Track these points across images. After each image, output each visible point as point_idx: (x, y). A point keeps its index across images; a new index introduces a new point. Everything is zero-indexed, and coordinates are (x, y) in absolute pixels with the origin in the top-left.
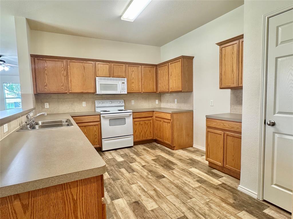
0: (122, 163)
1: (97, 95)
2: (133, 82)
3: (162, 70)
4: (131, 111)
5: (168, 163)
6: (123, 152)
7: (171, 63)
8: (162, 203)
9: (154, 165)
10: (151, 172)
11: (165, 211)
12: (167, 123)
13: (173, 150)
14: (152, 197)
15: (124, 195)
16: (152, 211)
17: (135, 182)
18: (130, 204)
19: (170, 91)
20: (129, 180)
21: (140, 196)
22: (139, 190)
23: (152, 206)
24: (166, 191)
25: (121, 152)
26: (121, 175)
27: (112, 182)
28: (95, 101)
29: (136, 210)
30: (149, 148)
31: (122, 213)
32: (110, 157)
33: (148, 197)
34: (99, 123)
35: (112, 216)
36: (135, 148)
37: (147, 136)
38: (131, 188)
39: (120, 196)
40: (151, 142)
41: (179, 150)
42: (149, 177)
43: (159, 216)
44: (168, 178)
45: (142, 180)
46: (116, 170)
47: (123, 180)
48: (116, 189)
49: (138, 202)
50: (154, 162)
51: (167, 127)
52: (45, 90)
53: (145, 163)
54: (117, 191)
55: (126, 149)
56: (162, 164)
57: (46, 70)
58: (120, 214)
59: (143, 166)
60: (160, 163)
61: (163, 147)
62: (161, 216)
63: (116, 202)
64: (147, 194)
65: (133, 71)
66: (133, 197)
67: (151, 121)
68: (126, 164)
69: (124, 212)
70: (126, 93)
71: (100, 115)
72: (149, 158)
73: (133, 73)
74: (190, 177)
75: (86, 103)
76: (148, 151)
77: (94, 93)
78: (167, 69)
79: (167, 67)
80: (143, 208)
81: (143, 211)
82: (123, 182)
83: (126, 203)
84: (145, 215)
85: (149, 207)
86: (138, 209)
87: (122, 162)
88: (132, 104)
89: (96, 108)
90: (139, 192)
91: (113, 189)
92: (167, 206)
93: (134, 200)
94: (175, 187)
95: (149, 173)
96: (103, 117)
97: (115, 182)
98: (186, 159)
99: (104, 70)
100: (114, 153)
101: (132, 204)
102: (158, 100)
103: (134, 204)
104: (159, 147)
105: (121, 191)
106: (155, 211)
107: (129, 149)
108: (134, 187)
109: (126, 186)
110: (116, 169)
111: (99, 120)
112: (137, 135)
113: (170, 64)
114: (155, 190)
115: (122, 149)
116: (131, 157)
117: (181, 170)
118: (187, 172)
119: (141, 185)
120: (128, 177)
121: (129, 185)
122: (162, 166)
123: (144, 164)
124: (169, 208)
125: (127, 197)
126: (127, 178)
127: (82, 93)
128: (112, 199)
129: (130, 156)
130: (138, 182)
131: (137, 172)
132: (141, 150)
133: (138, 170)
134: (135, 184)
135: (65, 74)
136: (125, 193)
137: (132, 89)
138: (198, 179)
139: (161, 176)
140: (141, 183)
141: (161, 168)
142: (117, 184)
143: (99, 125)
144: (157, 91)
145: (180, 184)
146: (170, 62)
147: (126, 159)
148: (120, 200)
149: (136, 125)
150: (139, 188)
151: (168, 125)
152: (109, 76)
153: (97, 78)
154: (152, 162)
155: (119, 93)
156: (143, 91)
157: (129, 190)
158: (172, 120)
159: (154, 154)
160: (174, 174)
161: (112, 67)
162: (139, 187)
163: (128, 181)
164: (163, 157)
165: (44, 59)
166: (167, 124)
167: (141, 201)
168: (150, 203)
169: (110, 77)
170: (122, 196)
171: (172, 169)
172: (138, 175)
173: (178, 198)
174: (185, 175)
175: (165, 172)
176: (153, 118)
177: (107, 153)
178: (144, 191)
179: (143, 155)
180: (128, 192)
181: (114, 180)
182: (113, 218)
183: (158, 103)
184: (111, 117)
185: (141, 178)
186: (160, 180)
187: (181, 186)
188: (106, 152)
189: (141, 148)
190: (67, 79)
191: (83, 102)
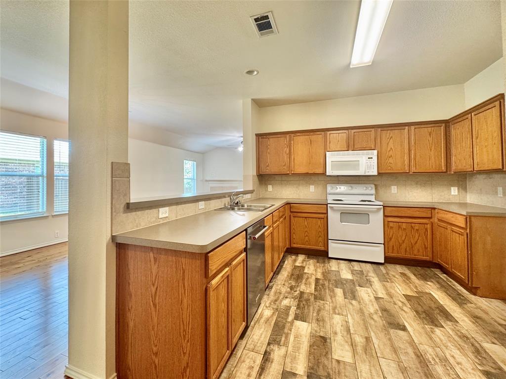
0: (345, 282)
1: (328, 176)
2: (391, 156)
3: (458, 129)
4: (381, 203)
5: (437, 311)
6: (361, 268)
7: (476, 112)
8: (364, 361)
9: (400, 304)
10: (385, 313)
11: (359, 374)
12: (459, 234)
13: (475, 294)
14: (353, 345)
15: (314, 321)
16: (338, 362)
17: (344, 314)
18: (312, 336)
19: (475, 169)
20: (336, 307)
21: (336, 333)
22: (342, 326)
23: (342, 355)
24: (388, 350)
25: (357, 267)
26: (331, 297)
27: (312, 299)
28: (328, 185)
29: (315, 347)
30: (414, 274)
31: (295, 339)
32: (333, 269)
33: (347, 342)
34: (326, 215)
35: (282, 336)
36: (386, 268)
37: (415, 252)
38: (331, 319)
39: (307, 320)
40: (429, 267)
41: (492, 300)
42: (375, 317)
43: (343, 375)
44: (412, 334)
45: (358, 316)
46: (329, 288)
47: (328, 303)
48: (309, 310)
49: (326, 339)
50: (404, 300)
51: (458, 242)
52: (267, 171)
53: (386, 295)
54: (309, 312)
55: (369, 265)
56: (420, 309)
57: (268, 149)
58: (292, 338)
59: (377, 298)
60: (416, 306)
61: (451, 282)
62: (345, 376)
63: (298, 323)
64: (349, 336)
65: (392, 137)
66: (324, 330)
67: (429, 226)
68: (350, 285)
69: (299, 340)
70: (376, 173)
71: (327, 205)
72: (400, 289)
73: (391, 140)
74: (473, 357)
75: (315, 187)
76: (408, 278)
77: (324, 174)
78: (469, 125)
79: (467, 122)
80: (327, 350)
81: (324, 354)
82: (326, 305)
83: (309, 331)
84: (324, 360)
85: (336, 354)
86: (319, 347)
87: (346, 280)
88: (393, 192)
89: (328, 195)
90: (338, 329)
91: (306, 308)
92: (369, 371)
93: (322, 334)
94: (413, 354)
95: (380, 312)
96: (331, 208)
97: (316, 301)
98: (496, 321)
99: (338, 141)
100: (343, 264)
101: (317, 337)
102: (456, 188)
103: (318, 339)
104: (441, 280)
105: (315, 314)
106: (342, 364)
107: (374, 266)
108: (337, 319)
109: (326, 312)
110: (331, 286)
111: (326, 212)
112: (393, 246)
113: (475, 115)
114: (368, 339)
115: (360, 263)
116: (368, 278)
117: (460, 337)
118: (473, 345)
119: (350, 321)
120: (338, 303)
121: (331, 312)
122: (417, 312)
123: (380, 295)
124: (371, 375)
125: (316, 325)
126: (336, 303)
127: (307, 174)
128: (297, 318)
129: (366, 276)
130: (349, 316)
131: (359, 302)
132: (393, 273)
133: (362, 299)
134: (341, 316)
135: (288, 152)
136: (317, 320)
137: (389, 168)
138: (493, 371)
139: (400, 326)
140: (353, 319)
141: (412, 314)
142: (316, 304)
143: (325, 219)
144: (450, 171)
145: (430, 355)
146: (474, 111)
147: (355, 278)
148: (305, 325)
149: (392, 228)
150: (342, 323)
151: (459, 240)
152: (346, 149)
153: (327, 153)
154: (401, 299)
155: (363, 174)
156: (413, 170)
157: (327, 319)
158: (468, 229)
159: (416, 287)
160: (433, 336)
161: (353, 135)
162: (344, 323)
163: (334, 308)
164: (432, 298)
165: (268, 136)
166: (459, 237)
167: (332, 341)
168: (343, 350)
169: (348, 150)
170: (310, 321)
171: (436, 326)
172: (358, 306)
173: (403, 373)
174: (461, 349)
175: (415, 324)
176: (431, 220)
177: (333, 262)
178: (348, 330)
179: (392, 282)
180: (323, 320)
181: (316, 298)
182: (281, 338)
183: (457, 193)
184: (344, 210)
185: (358, 311)
186: (392, 331)
187: (431, 360)
188: (333, 260)
189: (397, 271)
190: (290, 158)
191: (311, 186)
